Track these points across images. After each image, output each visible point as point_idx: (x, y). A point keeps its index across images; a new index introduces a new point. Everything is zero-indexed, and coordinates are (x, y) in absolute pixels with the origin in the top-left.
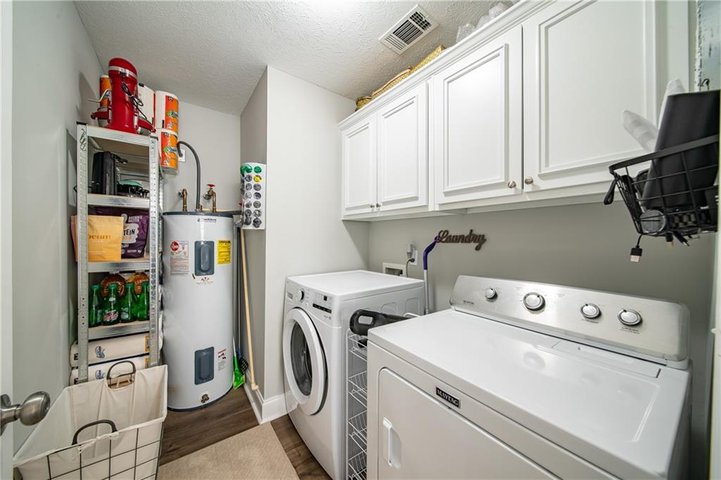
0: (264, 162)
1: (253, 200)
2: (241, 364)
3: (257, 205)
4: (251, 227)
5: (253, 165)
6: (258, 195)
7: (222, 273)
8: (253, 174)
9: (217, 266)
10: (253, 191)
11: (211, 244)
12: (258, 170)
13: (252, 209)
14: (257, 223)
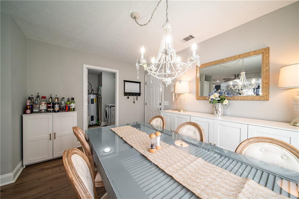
0: (102, 86)
1: (100, 92)
2: (98, 120)
3: (101, 93)
4: (100, 96)
5: (100, 87)
6: (101, 92)
7: (95, 103)
8: (100, 88)
9: (94, 103)
10: (100, 91)
11: (93, 99)
12: (101, 88)
13: (100, 94)
14: (101, 96)
